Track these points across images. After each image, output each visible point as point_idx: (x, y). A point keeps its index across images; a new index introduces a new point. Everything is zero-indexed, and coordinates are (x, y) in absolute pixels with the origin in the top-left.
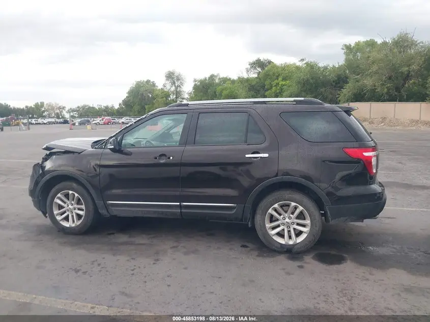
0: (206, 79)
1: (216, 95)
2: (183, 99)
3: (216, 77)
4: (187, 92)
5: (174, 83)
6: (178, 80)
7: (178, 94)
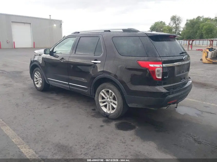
0: (194, 19)
1: (199, 28)
2: (180, 31)
3: (201, 18)
4: (182, 27)
5: (175, 22)
6: (178, 20)
7: (177, 28)
